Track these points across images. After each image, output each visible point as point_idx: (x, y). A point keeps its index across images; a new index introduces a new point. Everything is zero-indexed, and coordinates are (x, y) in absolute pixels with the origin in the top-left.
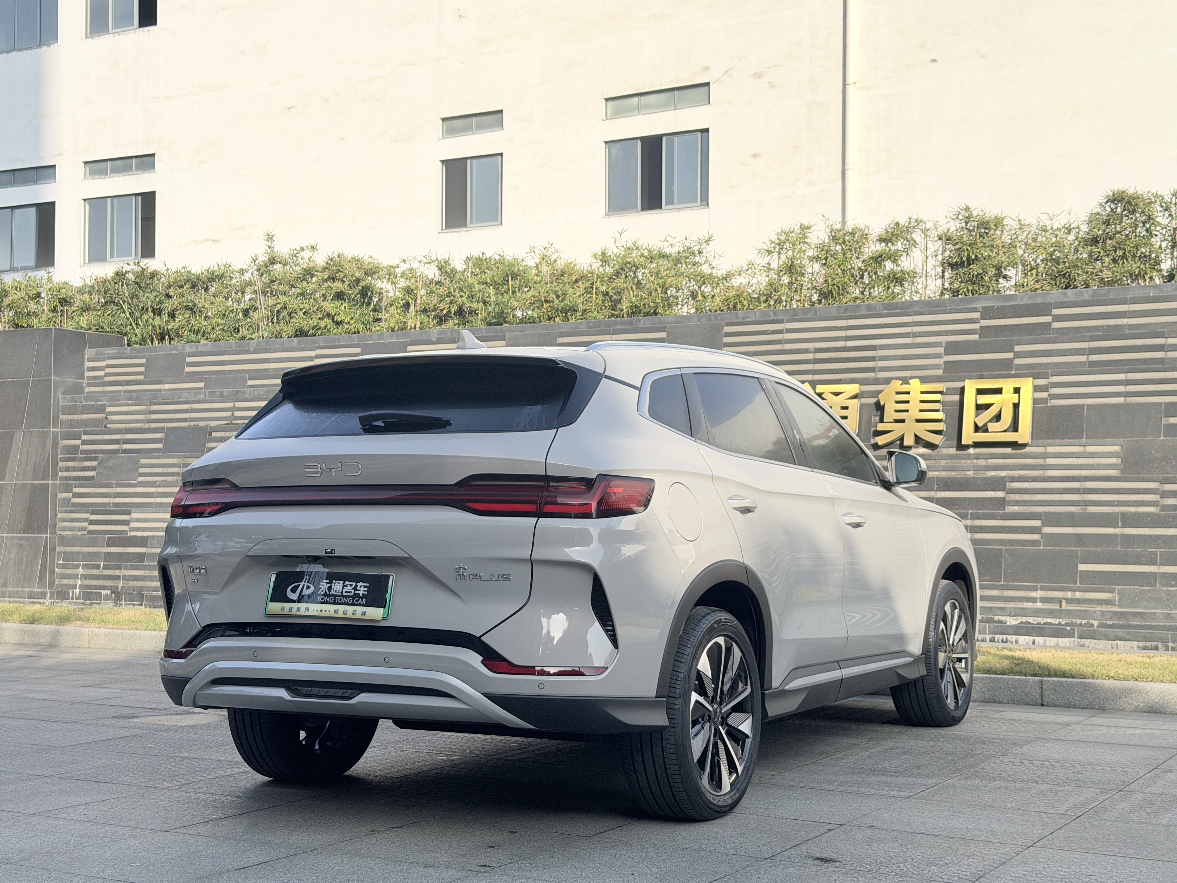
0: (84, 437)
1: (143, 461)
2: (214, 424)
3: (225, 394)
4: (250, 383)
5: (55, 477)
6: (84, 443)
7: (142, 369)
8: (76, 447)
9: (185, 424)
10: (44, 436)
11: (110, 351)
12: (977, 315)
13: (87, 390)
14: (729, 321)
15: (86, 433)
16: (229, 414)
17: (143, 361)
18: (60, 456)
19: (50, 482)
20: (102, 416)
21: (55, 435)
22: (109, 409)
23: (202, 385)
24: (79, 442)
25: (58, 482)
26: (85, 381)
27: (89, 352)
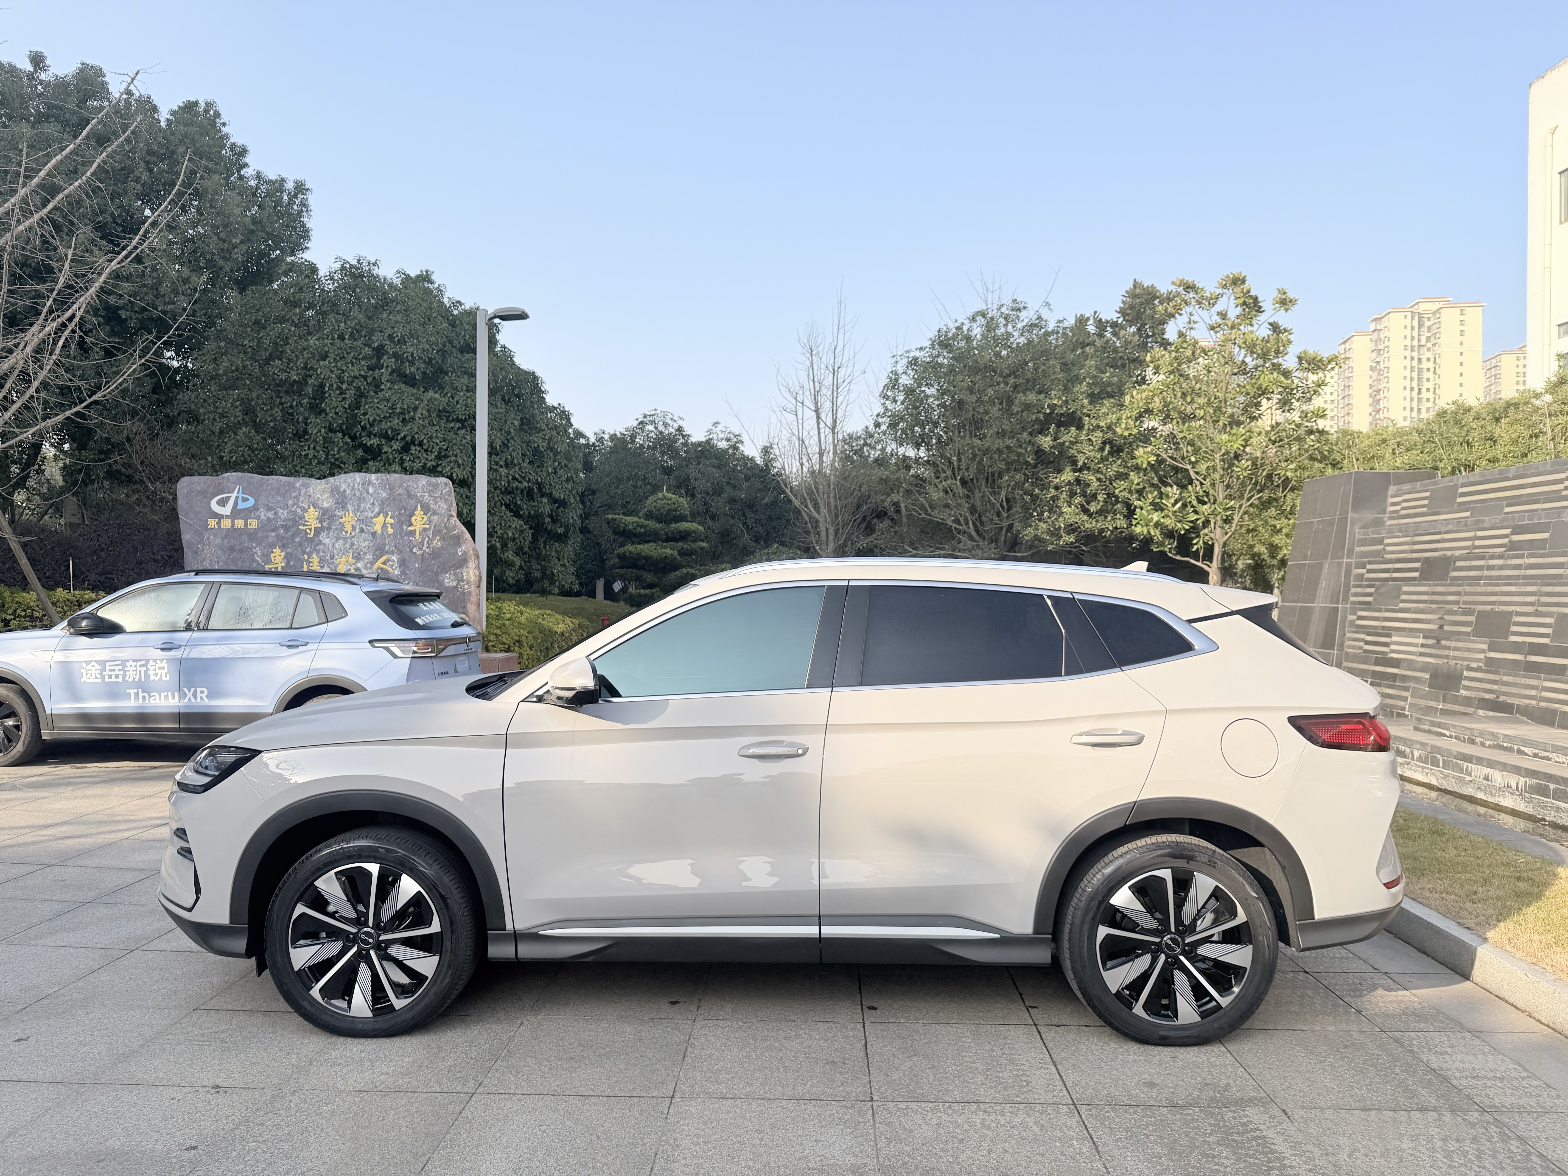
0: (1369, 567)
1: (1405, 589)
2: (1458, 553)
5: (1345, 601)
6: (1369, 571)
7: (1426, 502)
8: (1363, 575)
9: (1436, 554)
10: (1340, 565)
11: (1407, 487)
13: (1389, 523)
15: (1370, 563)
16: (1469, 543)
17: (1427, 494)
18: (1352, 583)
20: (1381, 547)
21: (1349, 565)
22: (1387, 541)
23: (1468, 514)
24: (1364, 571)
25: (1348, 606)
26: (1387, 515)
27: (1392, 489)
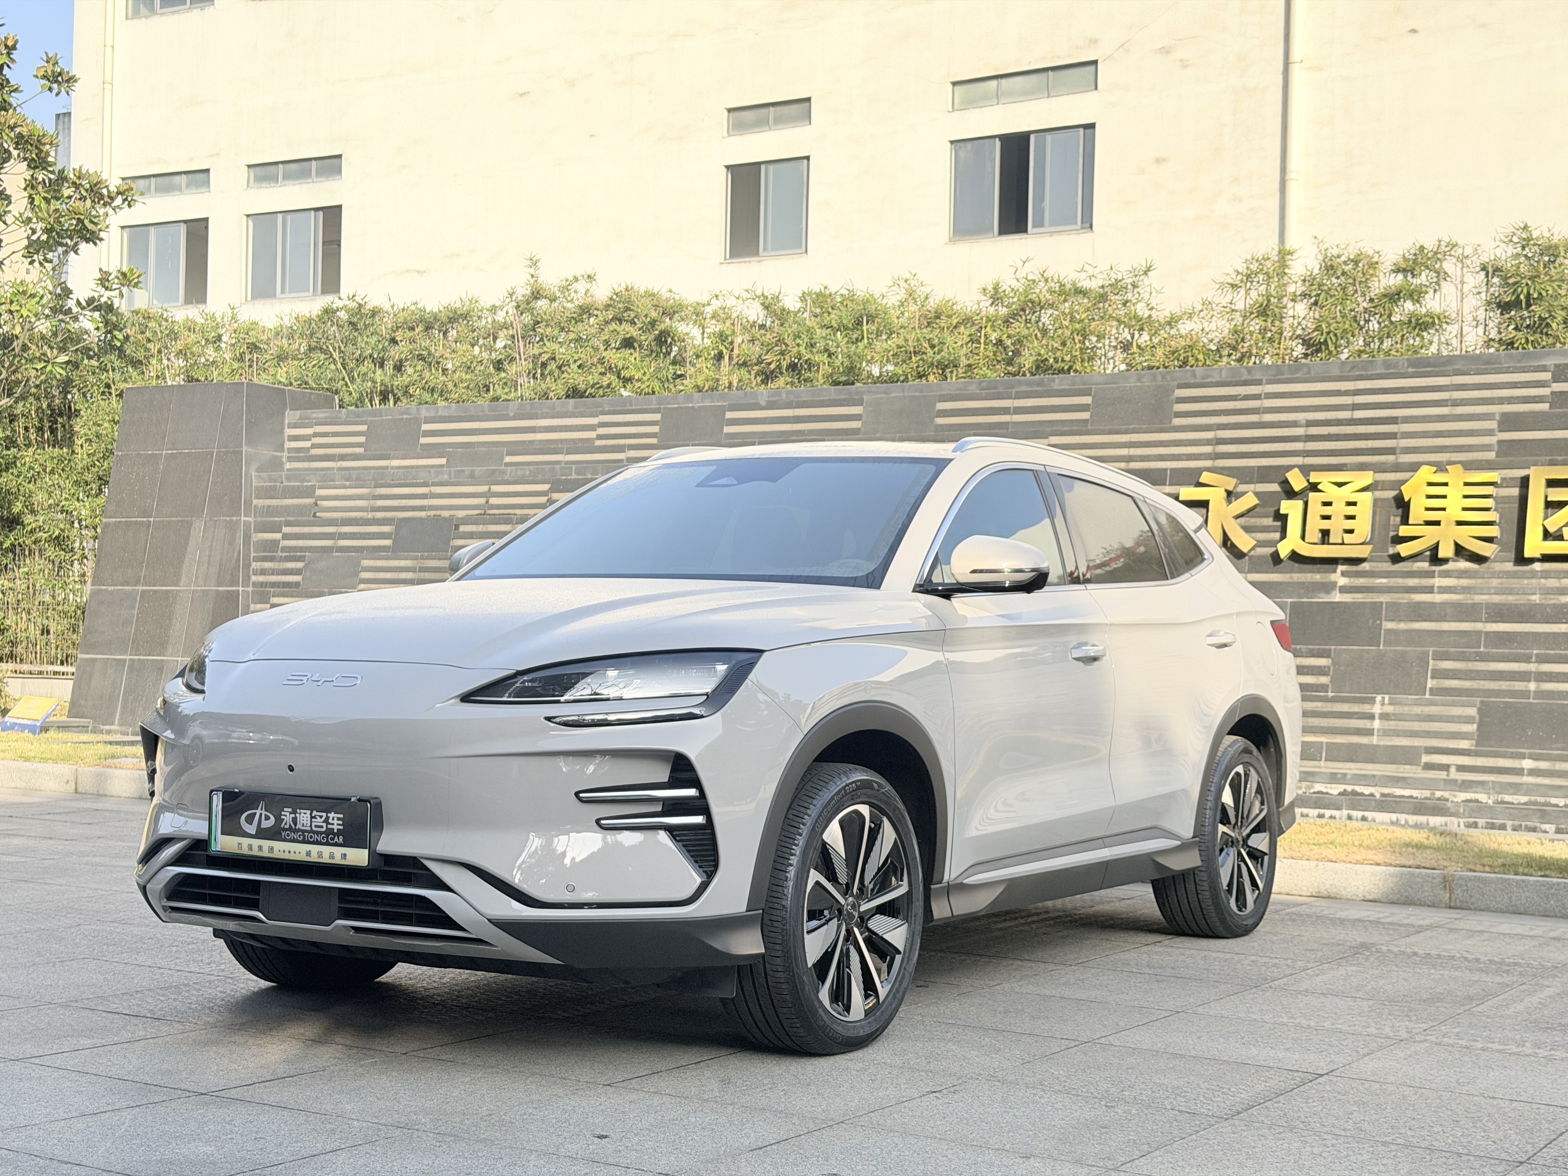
0: (286, 530)
1: (366, 563)
2: (461, 514)
3: (477, 473)
4: (508, 459)
5: (246, 583)
6: (286, 537)
7: (362, 439)
8: (276, 542)
9: (423, 514)
10: (232, 528)
11: (321, 414)
12: (1547, 376)
13: (288, 466)
14: (1183, 382)
15: (289, 524)
16: (482, 501)
17: (364, 428)
18: (253, 555)
19: (241, 589)
20: (310, 501)
21: (247, 525)
22: (320, 492)
23: (443, 461)
24: (278, 536)
25: (250, 589)
26: (285, 454)
27: (291, 416)
